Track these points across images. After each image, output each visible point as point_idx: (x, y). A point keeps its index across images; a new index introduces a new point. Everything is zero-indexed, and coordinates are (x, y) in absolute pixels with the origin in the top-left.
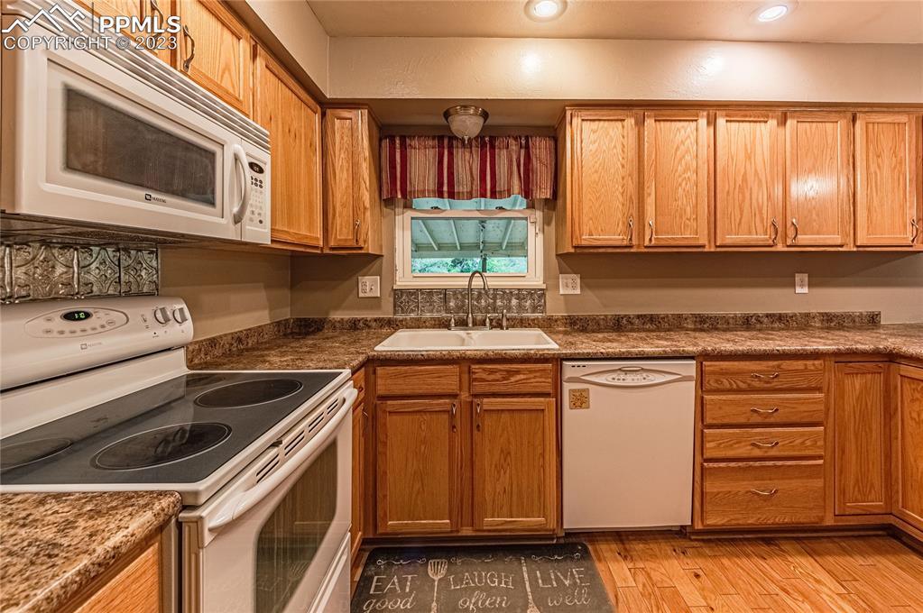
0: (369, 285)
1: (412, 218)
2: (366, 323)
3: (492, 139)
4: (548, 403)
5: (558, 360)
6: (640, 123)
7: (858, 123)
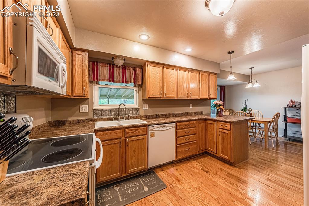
0: (84, 108)
1: (99, 87)
2: (83, 121)
3: (125, 67)
4: (145, 137)
5: (147, 126)
6: (163, 68)
7: (200, 74)
